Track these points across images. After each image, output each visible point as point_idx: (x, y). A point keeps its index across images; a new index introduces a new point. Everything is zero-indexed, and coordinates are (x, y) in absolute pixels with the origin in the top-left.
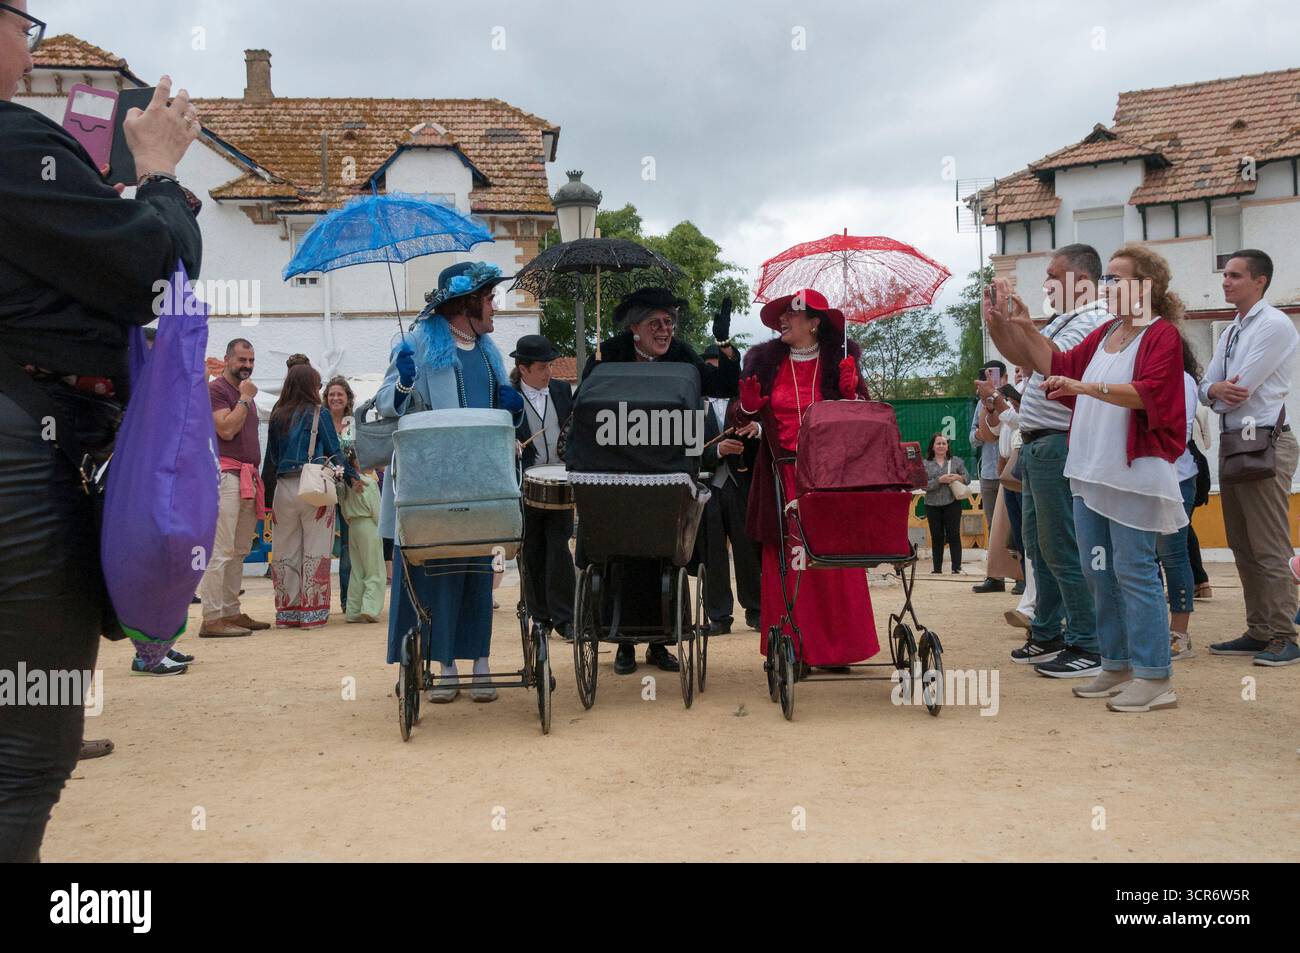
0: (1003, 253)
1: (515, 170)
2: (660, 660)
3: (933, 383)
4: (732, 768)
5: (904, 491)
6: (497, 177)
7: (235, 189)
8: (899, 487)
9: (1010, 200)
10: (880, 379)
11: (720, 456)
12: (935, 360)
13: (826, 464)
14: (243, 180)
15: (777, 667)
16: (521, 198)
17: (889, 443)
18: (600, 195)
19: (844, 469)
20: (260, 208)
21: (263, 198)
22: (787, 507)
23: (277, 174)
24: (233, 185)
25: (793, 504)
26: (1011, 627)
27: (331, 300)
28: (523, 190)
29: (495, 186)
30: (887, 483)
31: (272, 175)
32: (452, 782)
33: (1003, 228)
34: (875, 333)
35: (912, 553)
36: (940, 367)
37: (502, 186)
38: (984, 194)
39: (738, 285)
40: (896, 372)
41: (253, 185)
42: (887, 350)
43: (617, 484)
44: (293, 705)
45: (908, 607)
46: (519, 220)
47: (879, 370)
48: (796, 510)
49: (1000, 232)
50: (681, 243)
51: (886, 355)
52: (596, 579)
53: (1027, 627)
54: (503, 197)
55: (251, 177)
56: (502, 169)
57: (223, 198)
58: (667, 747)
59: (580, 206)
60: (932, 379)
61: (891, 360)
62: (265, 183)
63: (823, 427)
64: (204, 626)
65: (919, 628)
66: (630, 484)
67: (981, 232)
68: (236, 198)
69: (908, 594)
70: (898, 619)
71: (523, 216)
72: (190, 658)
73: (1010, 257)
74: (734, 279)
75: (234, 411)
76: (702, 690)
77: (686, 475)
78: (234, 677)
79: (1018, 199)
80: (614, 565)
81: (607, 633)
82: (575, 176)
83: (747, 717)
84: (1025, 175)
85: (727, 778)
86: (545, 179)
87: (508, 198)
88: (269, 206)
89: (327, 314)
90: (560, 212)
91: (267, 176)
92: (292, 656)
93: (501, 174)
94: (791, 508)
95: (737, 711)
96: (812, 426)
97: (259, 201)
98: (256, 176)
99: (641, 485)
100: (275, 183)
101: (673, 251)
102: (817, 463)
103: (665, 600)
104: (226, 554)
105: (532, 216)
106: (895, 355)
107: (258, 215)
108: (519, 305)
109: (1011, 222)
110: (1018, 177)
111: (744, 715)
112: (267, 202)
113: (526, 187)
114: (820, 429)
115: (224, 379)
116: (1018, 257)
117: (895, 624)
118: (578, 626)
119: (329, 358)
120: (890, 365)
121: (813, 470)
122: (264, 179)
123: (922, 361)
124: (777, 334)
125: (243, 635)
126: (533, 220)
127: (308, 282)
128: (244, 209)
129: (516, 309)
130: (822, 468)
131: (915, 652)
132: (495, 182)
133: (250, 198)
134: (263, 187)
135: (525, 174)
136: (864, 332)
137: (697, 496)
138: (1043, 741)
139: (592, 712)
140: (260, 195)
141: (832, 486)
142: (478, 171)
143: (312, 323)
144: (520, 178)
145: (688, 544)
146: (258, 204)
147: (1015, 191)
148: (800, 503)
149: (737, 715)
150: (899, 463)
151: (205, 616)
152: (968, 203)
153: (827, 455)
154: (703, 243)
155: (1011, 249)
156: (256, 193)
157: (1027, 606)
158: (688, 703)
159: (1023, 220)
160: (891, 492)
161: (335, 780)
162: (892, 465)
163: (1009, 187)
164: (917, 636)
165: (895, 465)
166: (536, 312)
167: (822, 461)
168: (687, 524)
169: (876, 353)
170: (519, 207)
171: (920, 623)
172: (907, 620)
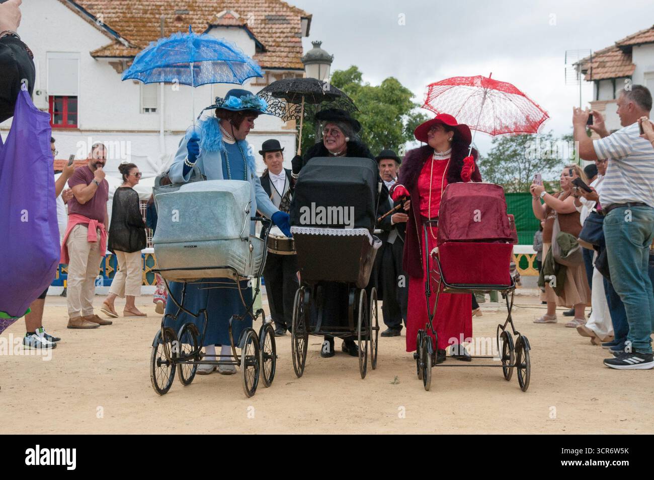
0: (597, 99)
1: (282, 41)
2: (350, 349)
3: (552, 185)
4: (382, 414)
5: (507, 243)
6: (271, 46)
7: (106, 51)
8: (504, 240)
9: (602, 65)
10: (517, 181)
11: (392, 223)
12: (553, 169)
13: (457, 224)
14: (111, 45)
15: (421, 357)
16: (286, 60)
17: (499, 211)
18: (332, 57)
19: (469, 228)
20: (121, 63)
21: (123, 57)
22: (432, 253)
23: (133, 42)
24: (105, 49)
25: (436, 250)
26: (581, 336)
27: (165, 122)
28: (287, 54)
29: (269, 51)
30: (497, 237)
31: (129, 43)
32: (204, 416)
33: (598, 83)
34: (515, 151)
35: (512, 284)
36: (556, 174)
37: (274, 52)
38: (585, 61)
39: (425, 118)
40: (528, 177)
41: (117, 49)
42: (522, 162)
43: (322, 234)
44: (115, 369)
45: (509, 319)
46: (284, 73)
47: (517, 175)
48: (437, 254)
49: (596, 85)
50: (390, 90)
51: (522, 166)
52: (307, 295)
53: (591, 337)
54: (274, 59)
55: (116, 43)
56: (274, 41)
57: (98, 56)
58: (343, 400)
59: (319, 64)
60: (551, 182)
61: (525, 169)
62: (124, 48)
63: (455, 200)
64: (70, 321)
65: (516, 333)
66: (330, 235)
67: (580, 85)
68: (107, 57)
69: (510, 311)
70: (503, 328)
71: (286, 71)
72: (58, 339)
73: (602, 102)
74: (423, 114)
75: (90, 185)
76: (374, 368)
77: (366, 230)
78: (82, 351)
79: (608, 64)
80: (319, 287)
81: (313, 329)
82: (317, 45)
83: (399, 385)
84: (613, 49)
85: (378, 420)
86: (301, 47)
87: (278, 59)
88: (127, 62)
89: (162, 131)
90: (307, 67)
91: (126, 43)
92: (121, 341)
93: (273, 44)
94: (434, 253)
95: (393, 381)
96: (449, 198)
97: (121, 59)
98: (120, 43)
99: (337, 235)
100: (131, 47)
101: (385, 95)
102: (451, 223)
103: (351, 310)
104: (81, 276)
105: (291, 71)
106: (527, 165)
107: (120, 67)
108: (283, 128)
109: (603, 79)
110: (609, 50)
111: (397, 383)
112: (126, 60)
113: (289, 52)
114: (454, 201)
115: (88, 167)
116: (607, 102)
117: (501, 331)
118: (295, 326)
119: (162, 159)
120: (524, 172)
121: (448, 228)
122: (124, 45)
123: (545, 169)
124: (424, 144)
125: (95, 327)
126: (293, 73)
127: (150, 110)
128: (112, 64)
129: (280, 130)
130: (454, 226)
131: (513, 350)
132: (270, 49)
133: (115, 57)
134: (123, 50)
135: (289, 44)
136: (507, 150)
137: (373, 243)
138: (586, 404)
139: (301, 379)
140: (121, 55)
141: (461, 238)
142: (259, 42)
143: (152, 137)
144: (286, 47)
145: (366, 274)
146: (120, 61)
147: (607, 59)
148: (440, 250)
149: (393, 383)
150: (505, 224)
151: (70, 314)
152: (575, 66)
153: (457, 218)
154: (404, 91)
155: (602, 98)
156: (119, 54)
157: (592, 323)
158: (363, 375)
159: (610, 78)
160: (499, 243)
161: (131, 412)
162: (500, 225)
163: (603, 57)
164: (515, 338)
165: (503, 225)
166: (294, 133)
167: (454, 222)
168: (366, 262)
169: (515, 164)
170: (284, 65)
171: (516, 330)
172: (508, 329)
